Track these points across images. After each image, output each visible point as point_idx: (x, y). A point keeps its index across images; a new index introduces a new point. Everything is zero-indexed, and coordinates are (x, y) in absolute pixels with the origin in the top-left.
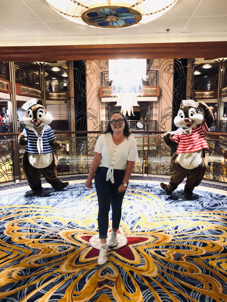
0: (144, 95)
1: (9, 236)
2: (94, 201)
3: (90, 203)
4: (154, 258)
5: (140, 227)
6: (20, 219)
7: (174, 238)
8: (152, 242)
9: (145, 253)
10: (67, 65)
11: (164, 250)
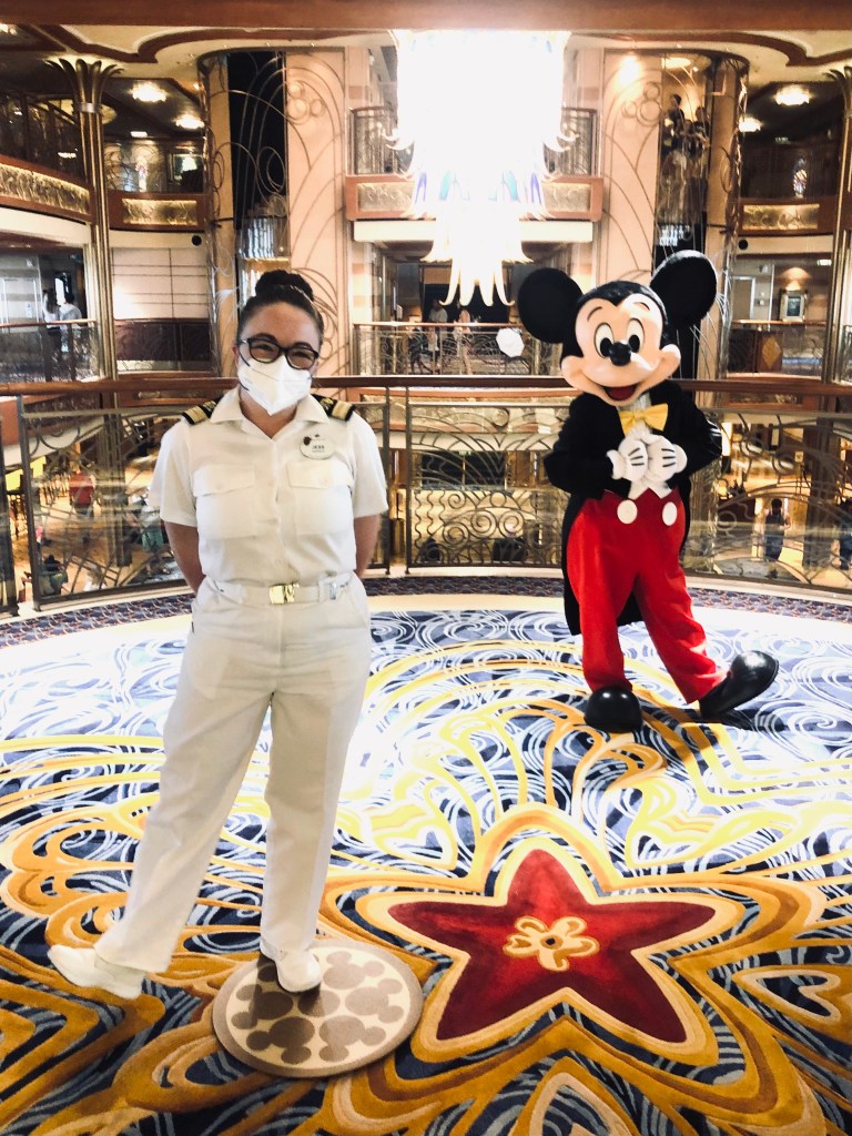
0: (550, 212)
1: (30, 914)
2: (402, 707)
3: (385, 718)
4: (774, 1022)
5: (655, 848)
6: (70, 812)
7: (831, 905)
8: (736, 929)
9: (723, 995)
10: (202, 75)
11: (810, 972)
